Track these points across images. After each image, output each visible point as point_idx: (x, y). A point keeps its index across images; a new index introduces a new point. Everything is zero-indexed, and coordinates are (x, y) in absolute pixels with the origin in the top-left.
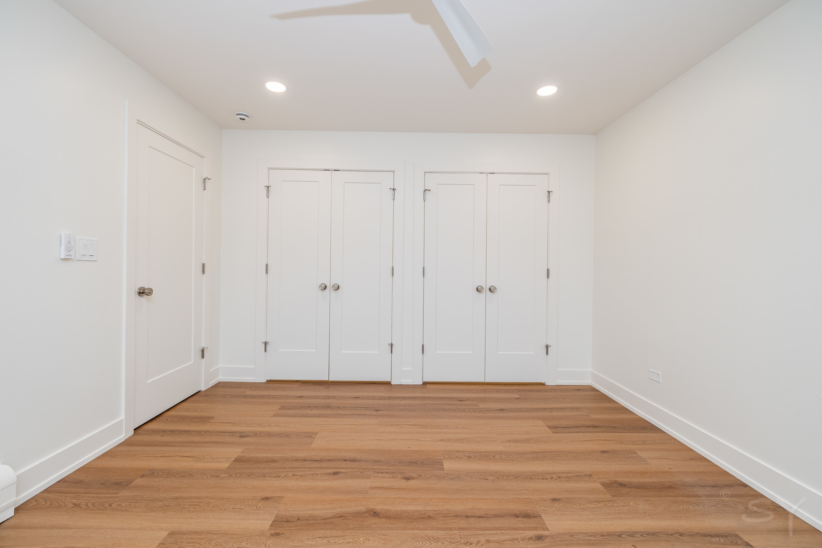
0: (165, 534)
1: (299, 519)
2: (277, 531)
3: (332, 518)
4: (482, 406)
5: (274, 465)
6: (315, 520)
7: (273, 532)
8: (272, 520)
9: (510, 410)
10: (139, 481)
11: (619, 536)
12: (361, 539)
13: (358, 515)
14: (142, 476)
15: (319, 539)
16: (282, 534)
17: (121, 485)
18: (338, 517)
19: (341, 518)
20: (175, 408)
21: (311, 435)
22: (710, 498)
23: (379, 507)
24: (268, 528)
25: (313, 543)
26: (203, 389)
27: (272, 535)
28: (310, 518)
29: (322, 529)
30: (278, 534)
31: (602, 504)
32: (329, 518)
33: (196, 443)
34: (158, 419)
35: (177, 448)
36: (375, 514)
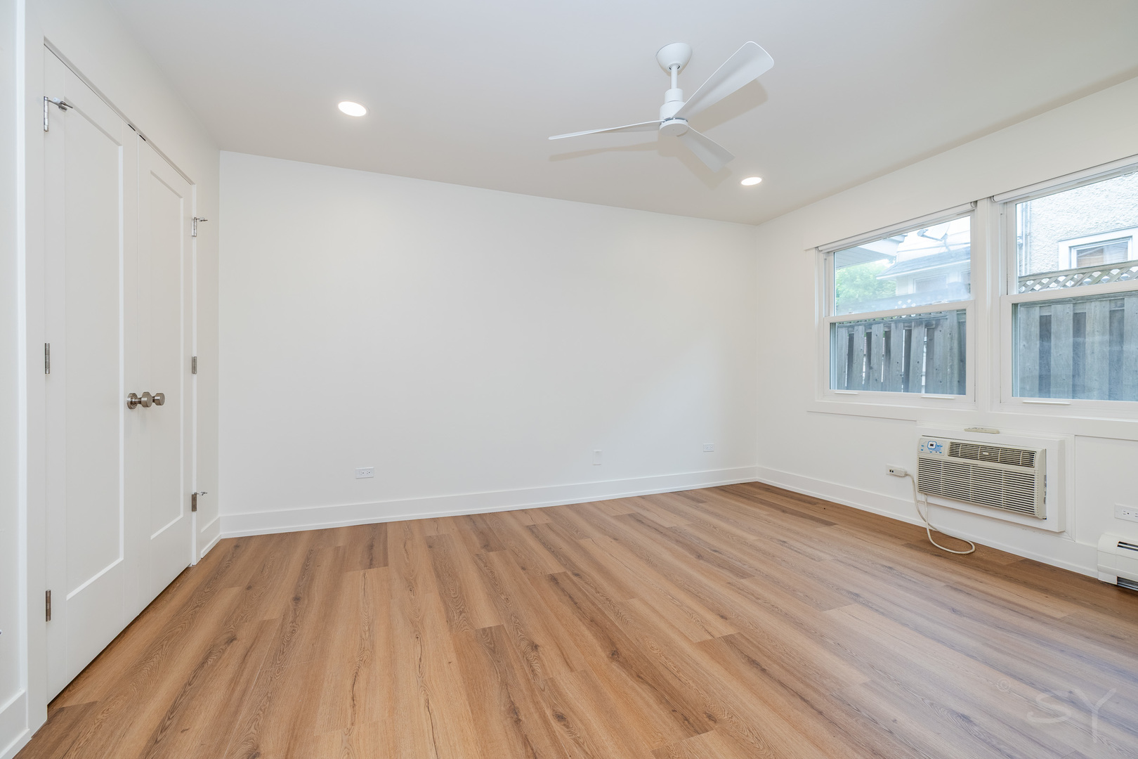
1: (673, 711)
2: (707, 719)
3: (647, 683)
6: (663, 696)
7: (711, 723)
8: (698, 736)
12: (655, 652)
13: (625, 664)
15: (683, 680)
16: (706, 713)
18: (642, 679)
19: (642, 675)
23: (602, 654)
24: (712, 732)
25: (690, 682)
27: (715, 721)
28: (664, 701)
29: (669, 684)
30: (710, 717)
32: (650, 685)
36: (614, 654)
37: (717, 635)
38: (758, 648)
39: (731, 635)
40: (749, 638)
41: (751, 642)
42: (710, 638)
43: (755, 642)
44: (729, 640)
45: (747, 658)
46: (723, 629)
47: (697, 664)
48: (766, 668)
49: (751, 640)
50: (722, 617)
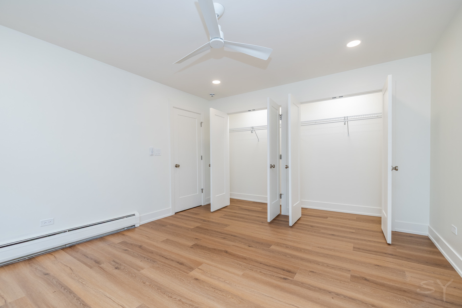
0: (166, 239)
1: (201, 246)
4: (322, 231)
5: (207, 231)
9: (338, 236)
10: (168, 226)
11: (330, 292)
14: (170, 225)
16: (193, 248)
17: (163, 226)
20: (191, 209)
21: (226, 225)
22: (430, 304)
24: (191, 245)
26: (203, 205)
27: (191, 248)
31: (338, 281)
33: (190, 220)
34: (184, 212)
35: (183, 220)
36: (226, 252)
37: (197, 269)
38: (180, 270)
39: (191, 271)
40: (184, 273)
41: (183, 271)
42: (199, 267)
43: (181, 272)
44: (192, 269)
45: (184, 264)
46: (195, 273)
47: (200, 257)
48: (177, 264)
49: (183, 272)
50: (197, 279)
